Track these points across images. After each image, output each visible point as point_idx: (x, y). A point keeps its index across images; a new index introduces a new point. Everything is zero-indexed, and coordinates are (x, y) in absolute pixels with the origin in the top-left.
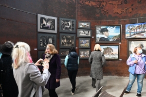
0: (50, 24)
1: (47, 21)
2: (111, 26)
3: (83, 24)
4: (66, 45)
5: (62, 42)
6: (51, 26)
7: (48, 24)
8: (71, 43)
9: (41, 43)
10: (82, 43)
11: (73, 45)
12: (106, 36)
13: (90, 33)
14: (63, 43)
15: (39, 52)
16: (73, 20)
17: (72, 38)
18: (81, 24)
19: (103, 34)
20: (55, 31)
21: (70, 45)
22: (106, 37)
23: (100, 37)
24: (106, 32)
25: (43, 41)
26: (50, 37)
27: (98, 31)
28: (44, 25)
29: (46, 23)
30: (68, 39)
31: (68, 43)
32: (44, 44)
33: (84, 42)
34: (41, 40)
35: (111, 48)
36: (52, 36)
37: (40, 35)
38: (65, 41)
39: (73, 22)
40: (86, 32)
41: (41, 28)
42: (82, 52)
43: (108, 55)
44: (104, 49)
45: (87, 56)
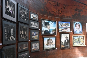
1: (10, 4)
2: (51, 21)
3: (33, 15)
8: (26, 35)
13: (38, 25)
16: (27, 10)
19: (46, 27)
22: (48, 30)
23: (45, 30)
24: (48, 26)
25: (7, 31)
35: (51, 40)
40: (36, 24)
42: (33, 45)
43: (50, 46)
44: (47, 40)
45: (37, 48)
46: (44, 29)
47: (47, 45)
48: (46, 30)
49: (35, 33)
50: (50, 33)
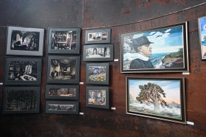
0: (29, 41)
1: (24, 36)
2: (156, 29)
3: (95, 34)
4: (60, 77)
5: (51, 71)
6: (30, 45)
7: (26, 41)
8: (70, 74)
9: (10, 74)
10: (92, 74)
11: (73, 77)
12: (146, 55)
13: (108, 51)
14: (53, 74)
15: (6, 88)
16: (75, 30)
17: (72, 64)
18: (91, 36)
19: (137, 51)
20: (40, 53)
21: (66, 78)
22: (146, 59)
23: (131, 59)
24: (144, 47)
25: (15, 69)
26: (28, 63)
27: (126, 46)
28: (19, 42)
29: (21, 40)
30: (63, 66)
31: (64, 74)
32: (15, 75)
33: (95, 72)
34: (11, 69)
35: (158, 88)
36: (33, 61)
37: (9, 60)
38: (58, 69)
39: (74, 33)
40: (101, 50)
41: (11, 48)
42: (92, 93)
43: (152, 105)
44: (140, 87)
45: (101, 101)
46: (129, 56)
47: (140, 99)
48: (138, 59)
49: (98, 69)
50: (153, 67)
